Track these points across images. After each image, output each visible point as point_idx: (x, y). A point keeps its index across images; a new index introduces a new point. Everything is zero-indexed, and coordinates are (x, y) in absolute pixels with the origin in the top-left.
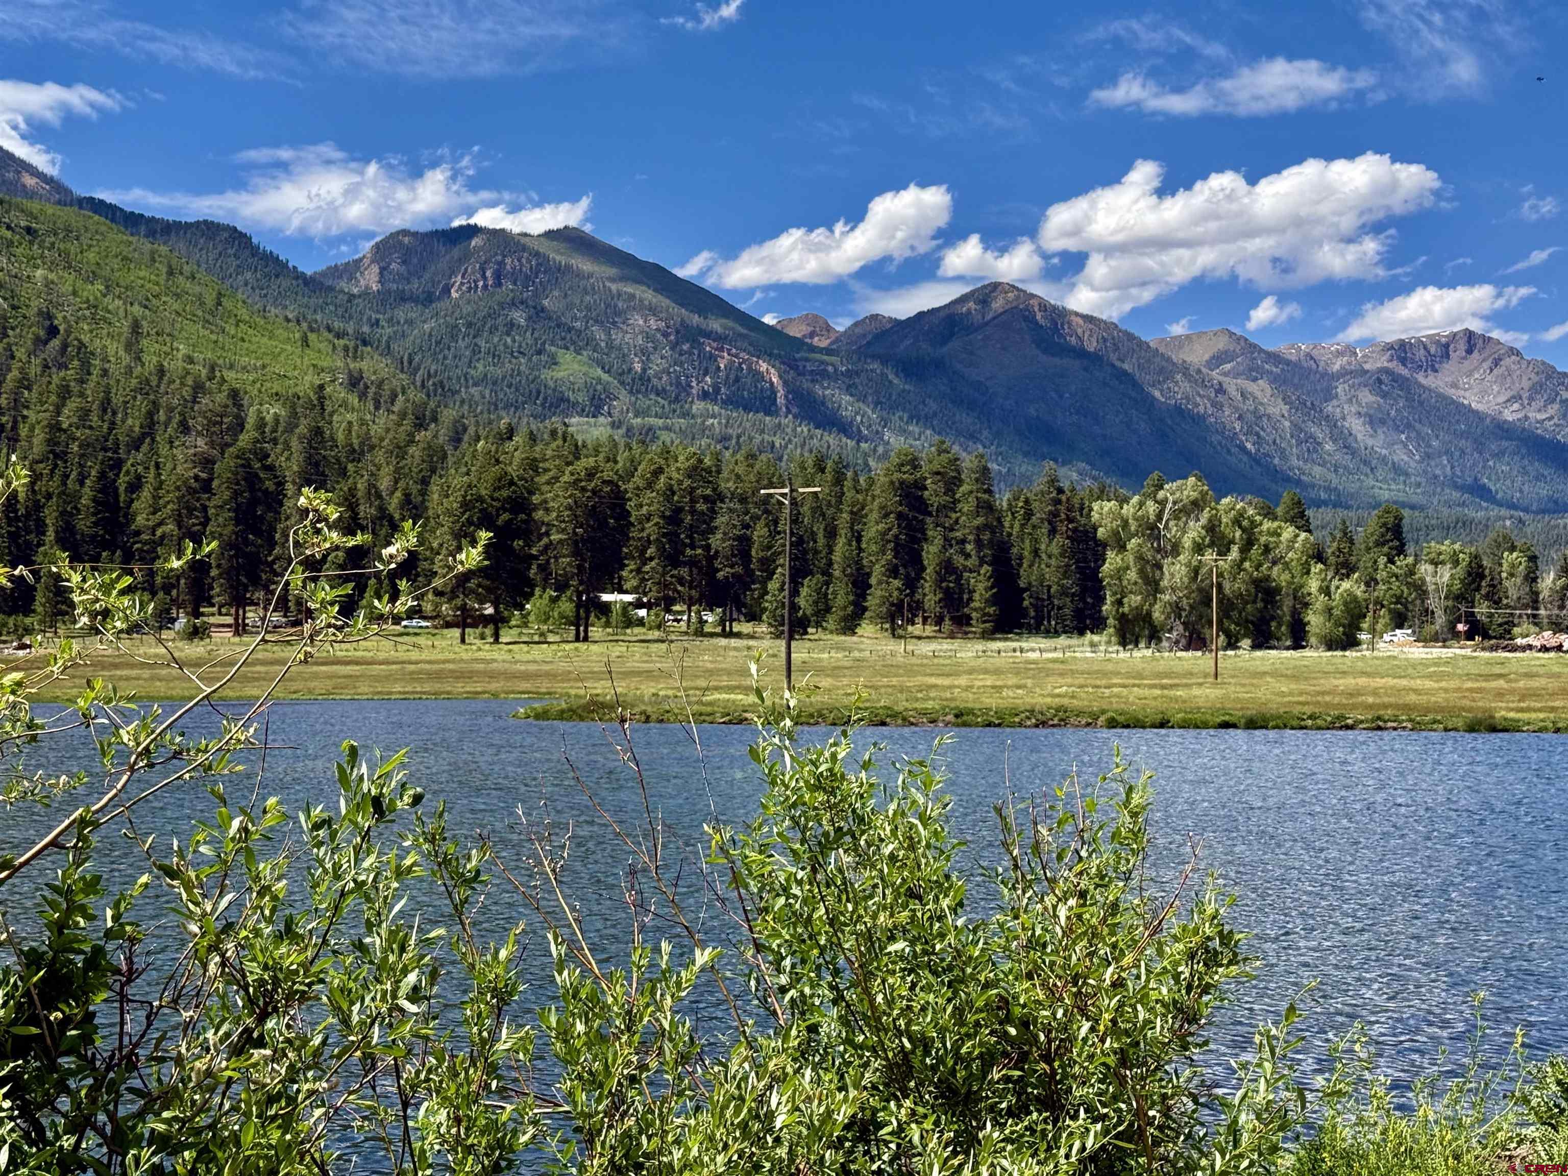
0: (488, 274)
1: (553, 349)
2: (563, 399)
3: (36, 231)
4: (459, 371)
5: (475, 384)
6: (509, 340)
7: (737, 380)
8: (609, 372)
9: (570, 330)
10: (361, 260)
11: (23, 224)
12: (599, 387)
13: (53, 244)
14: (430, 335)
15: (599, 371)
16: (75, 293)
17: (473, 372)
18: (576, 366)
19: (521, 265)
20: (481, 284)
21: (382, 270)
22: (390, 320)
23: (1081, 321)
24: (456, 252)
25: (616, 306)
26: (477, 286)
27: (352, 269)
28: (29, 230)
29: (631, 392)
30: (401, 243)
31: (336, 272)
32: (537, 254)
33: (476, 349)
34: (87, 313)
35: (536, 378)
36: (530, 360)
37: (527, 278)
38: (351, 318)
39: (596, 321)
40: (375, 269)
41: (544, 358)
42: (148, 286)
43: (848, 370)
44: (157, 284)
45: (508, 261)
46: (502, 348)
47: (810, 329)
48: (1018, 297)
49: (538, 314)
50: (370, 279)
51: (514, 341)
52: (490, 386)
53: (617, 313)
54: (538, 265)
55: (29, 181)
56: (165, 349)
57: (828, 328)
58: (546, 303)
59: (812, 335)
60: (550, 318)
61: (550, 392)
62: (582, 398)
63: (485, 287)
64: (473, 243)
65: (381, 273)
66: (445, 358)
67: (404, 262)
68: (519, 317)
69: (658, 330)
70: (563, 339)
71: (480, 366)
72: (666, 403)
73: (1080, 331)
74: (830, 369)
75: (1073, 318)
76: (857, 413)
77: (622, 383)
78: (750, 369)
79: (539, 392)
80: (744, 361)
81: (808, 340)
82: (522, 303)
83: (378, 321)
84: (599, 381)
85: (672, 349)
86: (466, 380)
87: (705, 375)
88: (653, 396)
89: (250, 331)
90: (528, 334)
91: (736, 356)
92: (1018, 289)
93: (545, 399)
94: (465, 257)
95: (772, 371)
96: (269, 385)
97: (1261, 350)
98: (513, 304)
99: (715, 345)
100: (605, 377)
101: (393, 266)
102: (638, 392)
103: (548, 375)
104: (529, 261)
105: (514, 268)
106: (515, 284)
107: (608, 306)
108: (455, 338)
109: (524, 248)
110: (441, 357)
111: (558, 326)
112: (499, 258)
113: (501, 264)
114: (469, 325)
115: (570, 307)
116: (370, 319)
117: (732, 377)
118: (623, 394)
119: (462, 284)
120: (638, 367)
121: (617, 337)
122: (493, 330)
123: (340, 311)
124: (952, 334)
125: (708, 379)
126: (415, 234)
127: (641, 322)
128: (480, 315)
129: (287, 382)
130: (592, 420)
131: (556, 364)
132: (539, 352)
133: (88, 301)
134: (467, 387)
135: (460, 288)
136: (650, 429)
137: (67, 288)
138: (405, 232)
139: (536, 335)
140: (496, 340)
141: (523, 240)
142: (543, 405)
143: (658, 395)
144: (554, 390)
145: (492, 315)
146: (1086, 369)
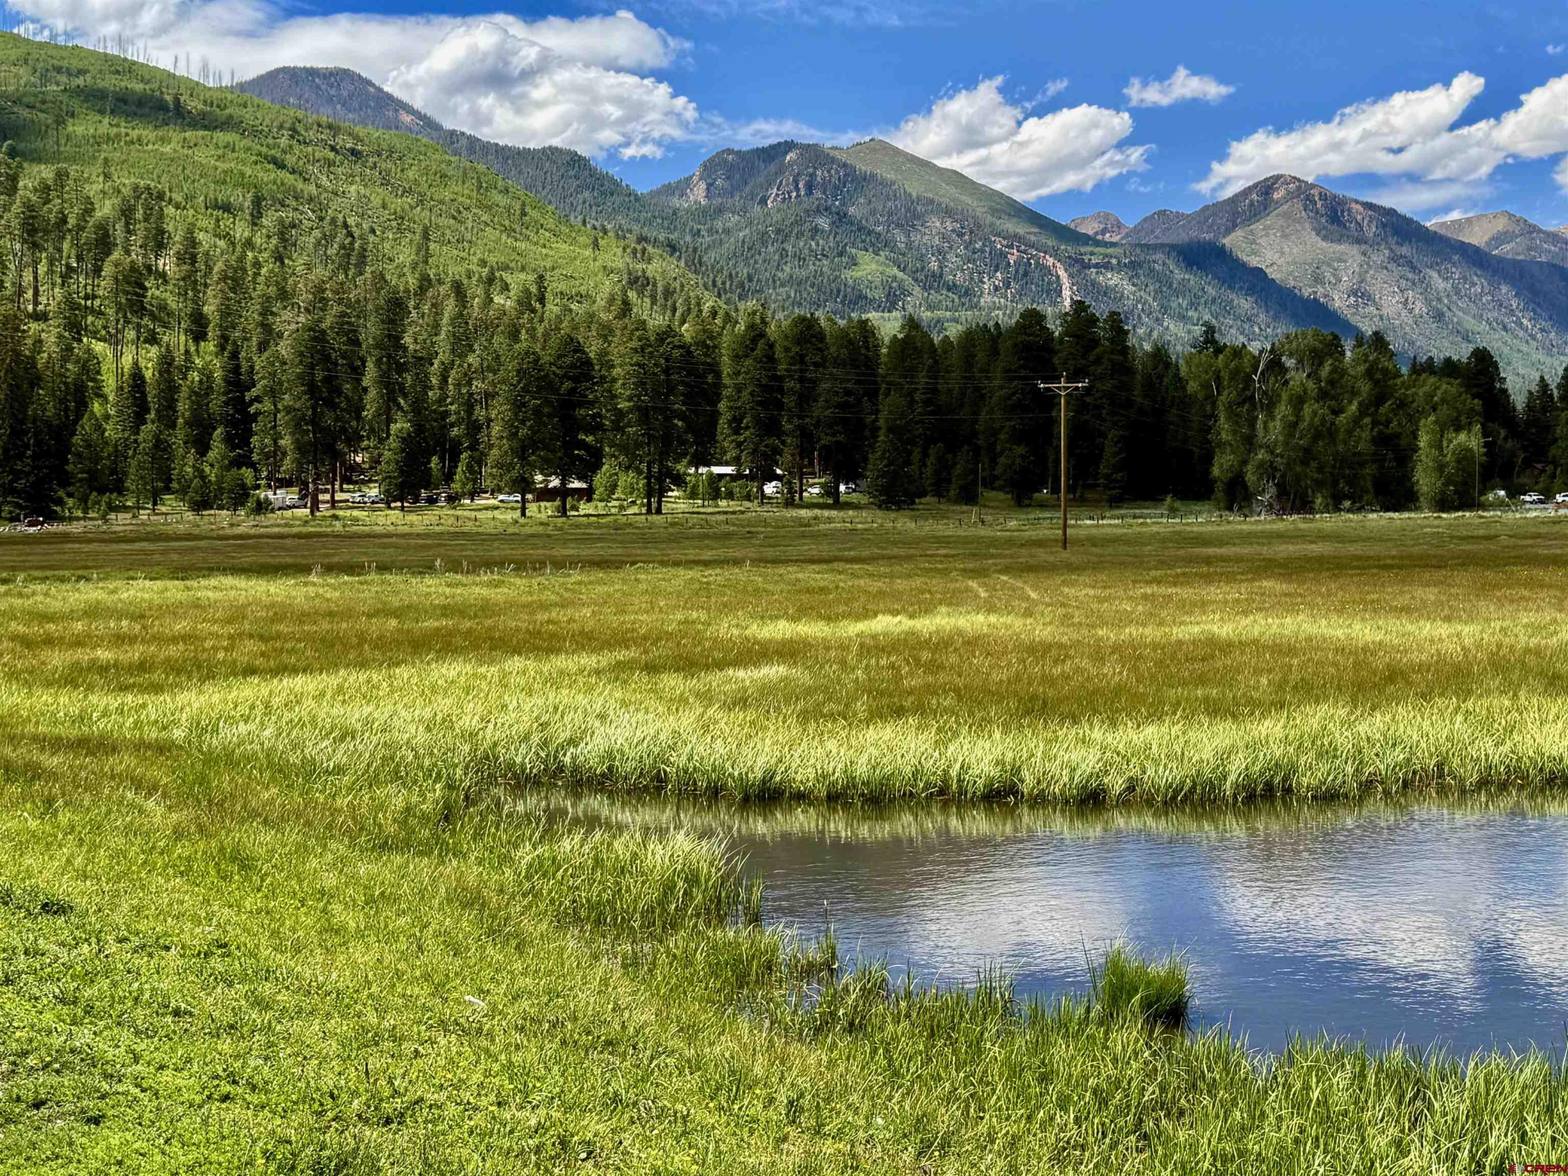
0: (801, 185)
1: (854, 251)
2: (861, 297)
3: (360, 153)
4: (767, 274)
5: (782, 285)
6: (813, 243)
7: (1026, 274)
8: (904, 270)
9: (869, 233)
10: (691, 177)
11: (348, 146)
12: (894, 285)
13: (375, 164)
14: (743, 242)
15: (895, 271)
16: (384, 206)
17: (780, 274)
18: (874, 266)
19: (831, 176)
20: (794, 194)
21: (709, 186)
22: (710, 231)
23: (1361, 209)
24: (772, 168)
25: (915, 209)
26: (790, 197)
27: (682, 187)
28: (353, 152)
29: (924, 288)
30: (726, 161)
31: (668, 190)
32: (845, 165)
33: (783, 254)
34: (394, 223)
35: (836, 277)
36: (832, 262)
37: (836, 188)
38: (675, 229)
39: (898, 225)
40: (703, 186)
41: (845, 259)
42: (460, 199)
43: (1131, 262)
44: (469, 197)
45: (819, 173)
46: (806, 251)
47: (1102, 226)
48: (1299, 188)
49: (841, 218)
50: (698, 194)
51: (818, 245)
52: (795, 287)
53: (916, 216)
54: (846, 175)
55: (407, 118)
56: (462, 254)
57: (1119, 226)
58: (852, 210)
59: (1104, 232)
60: (852, 224)
61: (849, 290)
62: (878, 294)
63: (798, 196)
64: (788, 158)
65: (708, 189)
66: (756, 262)
67: (728, 178)
68: (823, 222)
69: (953, 231)
70: (863, 241)
71: (787, 269)
72: (956, 297)
73: (1359, 217)
74: (1114, 261)
75: (1353, 205)
76: (1138, 302)
77: (916, 280)
78: (1037, 263)
79: (839, 291)
80: (1033, 256)
81: (1100, 237)
82: (826, 210)
83: (699, 231)
84: (895, 278)
85: (966, 248)
86: (774, 282)
87: (996, 271)
88: (944, 292)
89: (553, 239)
90: (831, 238)
91: (1025, 252)
92: (1299, 180)
93: (845, 296)
94: (780, 171)
95: (1058, 265)
96: (555, 285)
97: (1540, 231)
98: (818, 211)
99: (1005, 243)
100: (900, 275)
101: (719, 182)
102: (930, 288)
103: (849, 275)
104: (837, 172)
105: (823, 179)
106: (825, 193)
107: (909, 210)
108: (764, 244)
109: (833, 160)
110: (752, 262)
111: (859, 230)
112: (811, 170)
113: (812, 175)
114: (778, 231)
115: (873, 212)
116: (691, 230)
117: (1021, 271)
118: (917, 291)
119: (777, 195)
120: (934, 265)
121: (916, 238)
122: (798, 237)
123: (666, 223)
124: (1235, 226)
125: (998, 274)
126: (739, 153)
127: (938, 224)
128: (788, 223)
129: (573, 282)
130: (886, 315)
131: (855, 265)
132: (841, 254)
133: (395, 213)
134: (775, 288)
135: (775, 200)
136: (938, 321)
137: (376, 201)
138: (730, 151)
139: (838, 239)
140: (802, 244)
141: (832, 153)
142: (842, 302)
143: (949, 290)
144: (853, 289)
145: (798, 222)
146: (1364, 254)
